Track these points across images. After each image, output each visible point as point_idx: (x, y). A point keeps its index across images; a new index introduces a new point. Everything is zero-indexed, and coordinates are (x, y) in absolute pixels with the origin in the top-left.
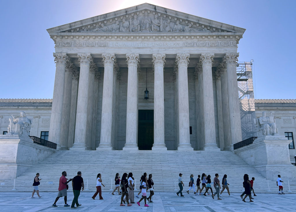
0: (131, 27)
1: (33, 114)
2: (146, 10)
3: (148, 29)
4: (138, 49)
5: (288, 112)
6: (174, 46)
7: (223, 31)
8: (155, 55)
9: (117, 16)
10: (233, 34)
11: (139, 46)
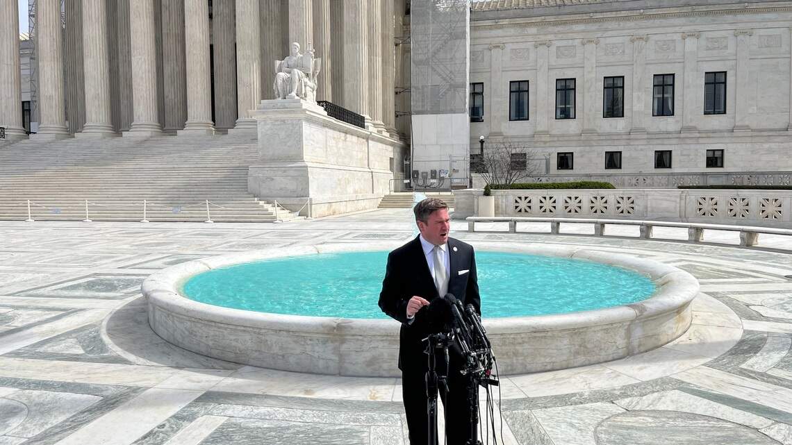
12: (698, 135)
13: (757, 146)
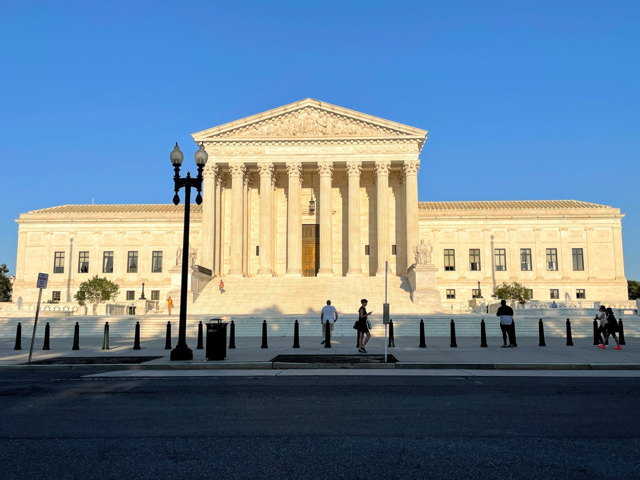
0: (291, 129)
1: (166, 229)
2: (309, 107)
3: (311, 132)
4: (299, 157)
5: (501, 222)
6: (344, 151)
7: (401, 133)
8: (320, 163)
9: (275, 115)
10: (413, 137)
11: (302, 153)
12: (571, 281)
13: (601, 288)
